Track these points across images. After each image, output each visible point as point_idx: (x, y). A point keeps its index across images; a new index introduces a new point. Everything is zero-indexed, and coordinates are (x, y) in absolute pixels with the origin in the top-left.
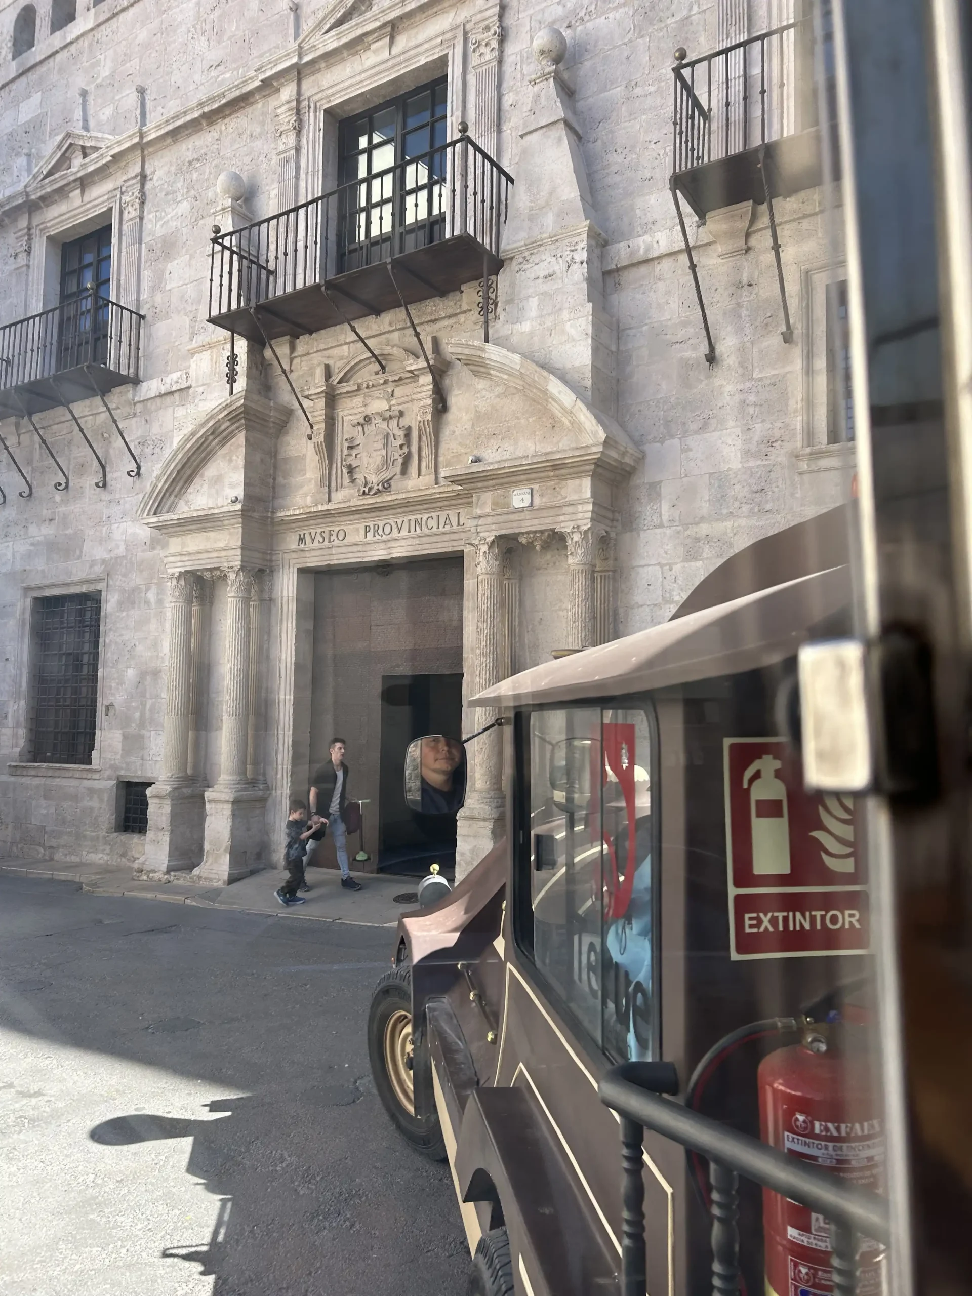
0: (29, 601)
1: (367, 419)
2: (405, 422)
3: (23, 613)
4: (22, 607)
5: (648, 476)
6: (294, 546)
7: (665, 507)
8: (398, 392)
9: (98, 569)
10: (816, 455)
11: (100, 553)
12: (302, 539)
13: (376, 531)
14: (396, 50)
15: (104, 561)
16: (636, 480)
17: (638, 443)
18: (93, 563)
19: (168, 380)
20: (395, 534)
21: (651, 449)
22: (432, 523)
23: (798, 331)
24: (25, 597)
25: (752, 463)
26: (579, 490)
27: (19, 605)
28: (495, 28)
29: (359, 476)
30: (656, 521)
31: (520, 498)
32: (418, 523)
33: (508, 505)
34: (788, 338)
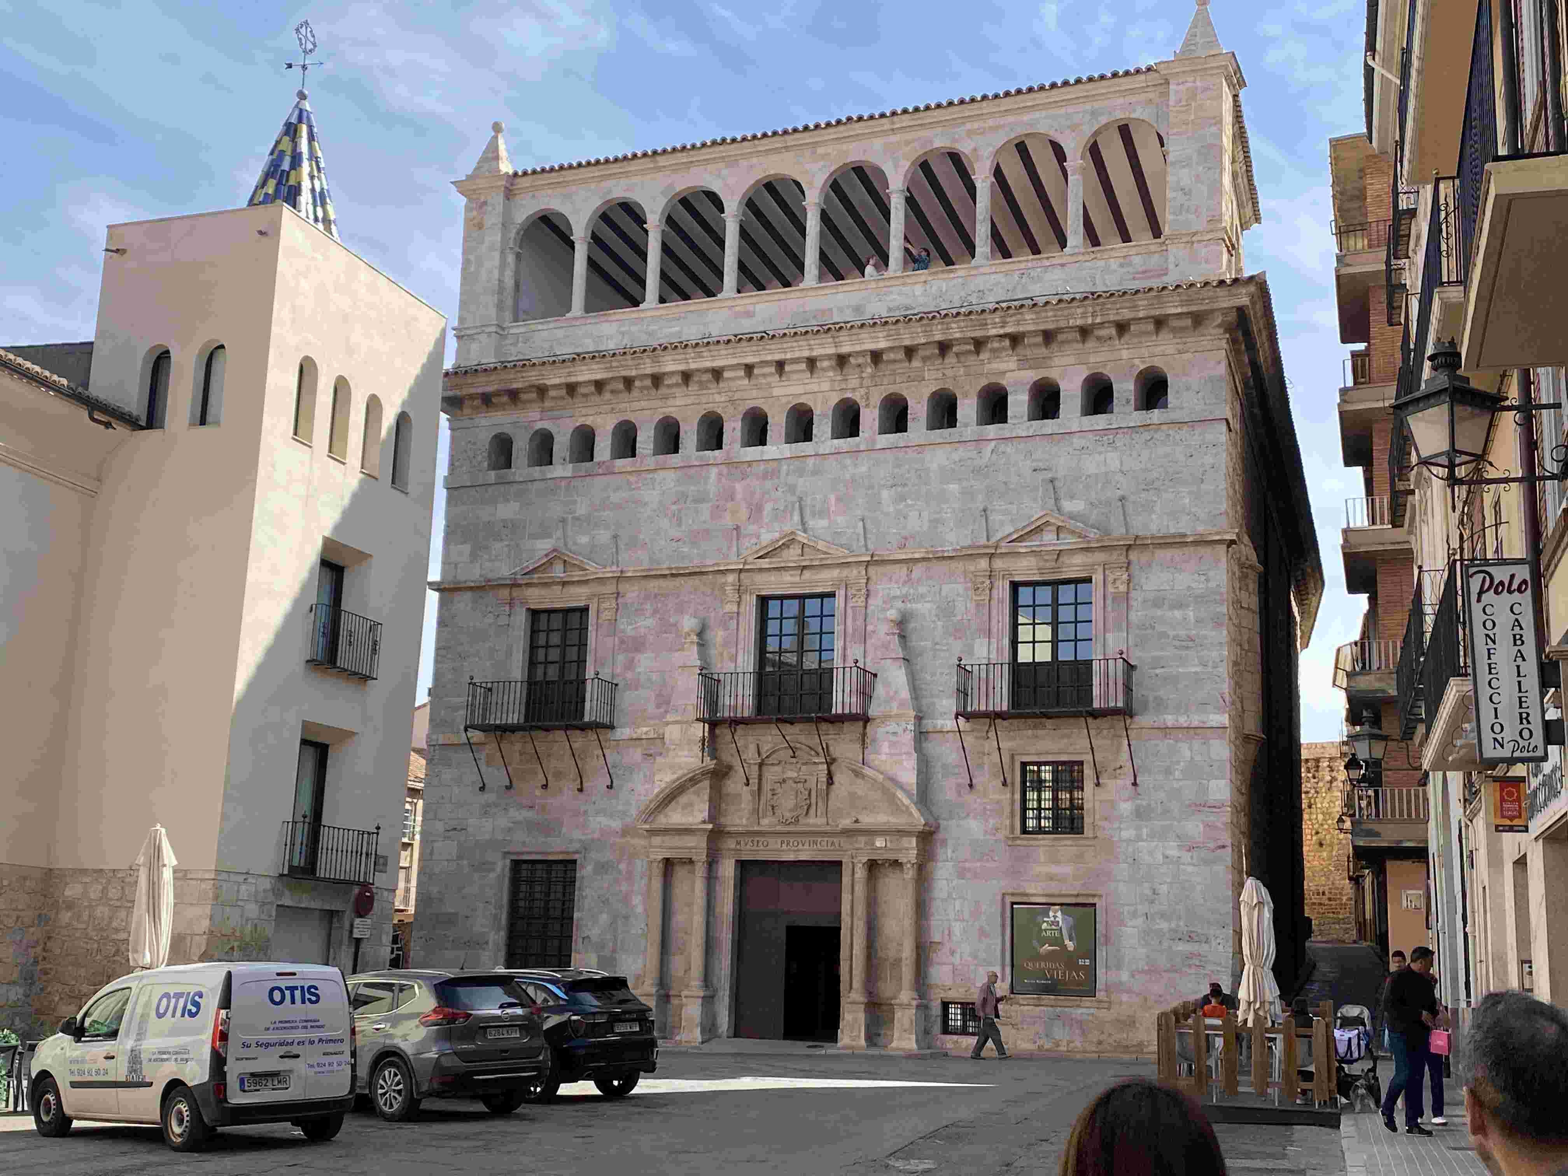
0: (508, 862)
1: (784, 781)
2: (807, 785)
3: (503, 870)
4: (502, 867)
5: (940, 836)
6: (733, 846)
7: (949, 852)
8: (804, 768)
9: (576, 846)
10: (1014, 839)
11: (577, 835)
12: (738, 843)
13: (788, 844)
14: (803, 577)
15: (580, 841)
16: (935, 836)
17: (936, 819)
18: (571, 841)
19: (639, 731)
20: (800, 846)
21: (943, 823)
22: (824, 843)
23: (1009, 781)
24: (504, 858)
25: (988, 837)
26: (910, 843)
27: (500, 864)
28: (864, 591)
29: (778, 812)
30: (944, 857)
31: (879, 843)
32: (815, 843)
33: (873, 844)
34: (1005, 784)
